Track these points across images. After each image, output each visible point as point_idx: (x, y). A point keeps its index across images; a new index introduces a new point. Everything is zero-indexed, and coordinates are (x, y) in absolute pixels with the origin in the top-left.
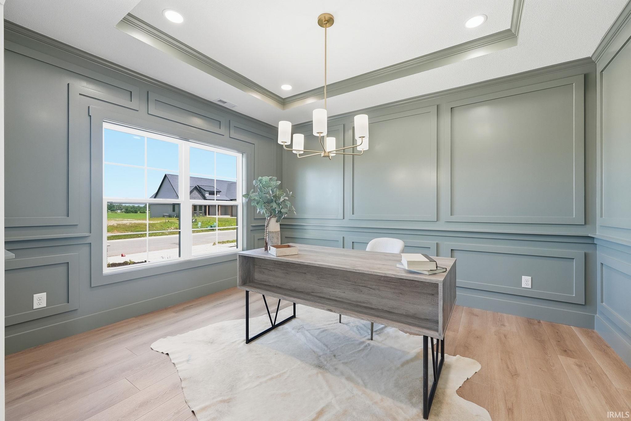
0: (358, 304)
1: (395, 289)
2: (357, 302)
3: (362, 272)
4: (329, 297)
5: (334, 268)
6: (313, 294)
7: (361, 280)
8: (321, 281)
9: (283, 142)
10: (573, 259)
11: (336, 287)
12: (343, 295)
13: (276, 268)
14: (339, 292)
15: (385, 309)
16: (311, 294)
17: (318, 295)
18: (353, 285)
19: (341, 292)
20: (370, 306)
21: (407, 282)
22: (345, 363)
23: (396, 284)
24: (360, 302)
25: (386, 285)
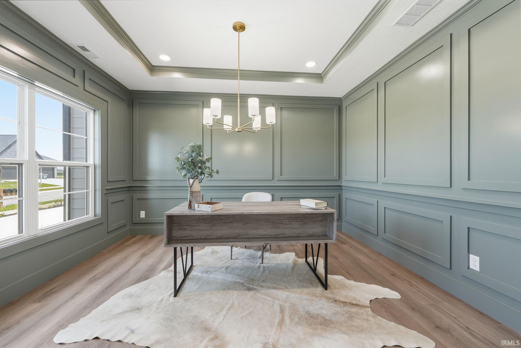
0: (276, 236)
1: (300, 222)
2: (275, 235)
3: (291, 213)
4: (253, 237)
5: (270, 213)
6: (239, 237)
7: (278, 220)
8: (247, 226)
9: (214, 116)
10: (335, 197)
11: (259, 228)
12: (265, 233)
13: (200, 223)
14: (262, 231)
15: (295, 235)
16: (238, 238)
17: (244, 237)
18: (273, 224)
19: (263, 231)
20: (285, 236)
21: (307, 216)
22: (263, 281)
23: (301, 218)
24: (278, 235)
25: (295, 220)
